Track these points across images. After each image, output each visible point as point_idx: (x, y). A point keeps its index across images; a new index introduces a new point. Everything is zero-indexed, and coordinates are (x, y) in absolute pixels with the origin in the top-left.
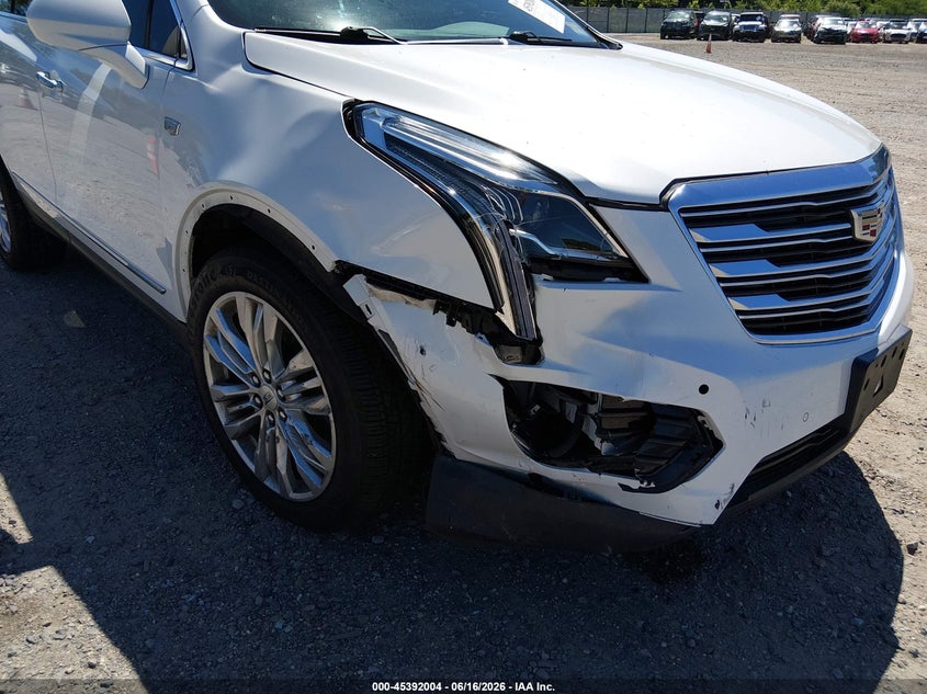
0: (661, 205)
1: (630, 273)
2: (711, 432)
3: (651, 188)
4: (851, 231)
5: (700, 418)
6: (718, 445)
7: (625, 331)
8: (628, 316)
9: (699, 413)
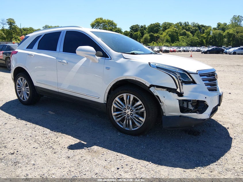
0: (197, 74)
1: (194, 82)
2: (207, 104)
3: (195, 71)
4: (215, 78)
5: (205, 102)
6: (208, 106)
7: (195, 91)
8: (195, 88)
9: (205, 101)
